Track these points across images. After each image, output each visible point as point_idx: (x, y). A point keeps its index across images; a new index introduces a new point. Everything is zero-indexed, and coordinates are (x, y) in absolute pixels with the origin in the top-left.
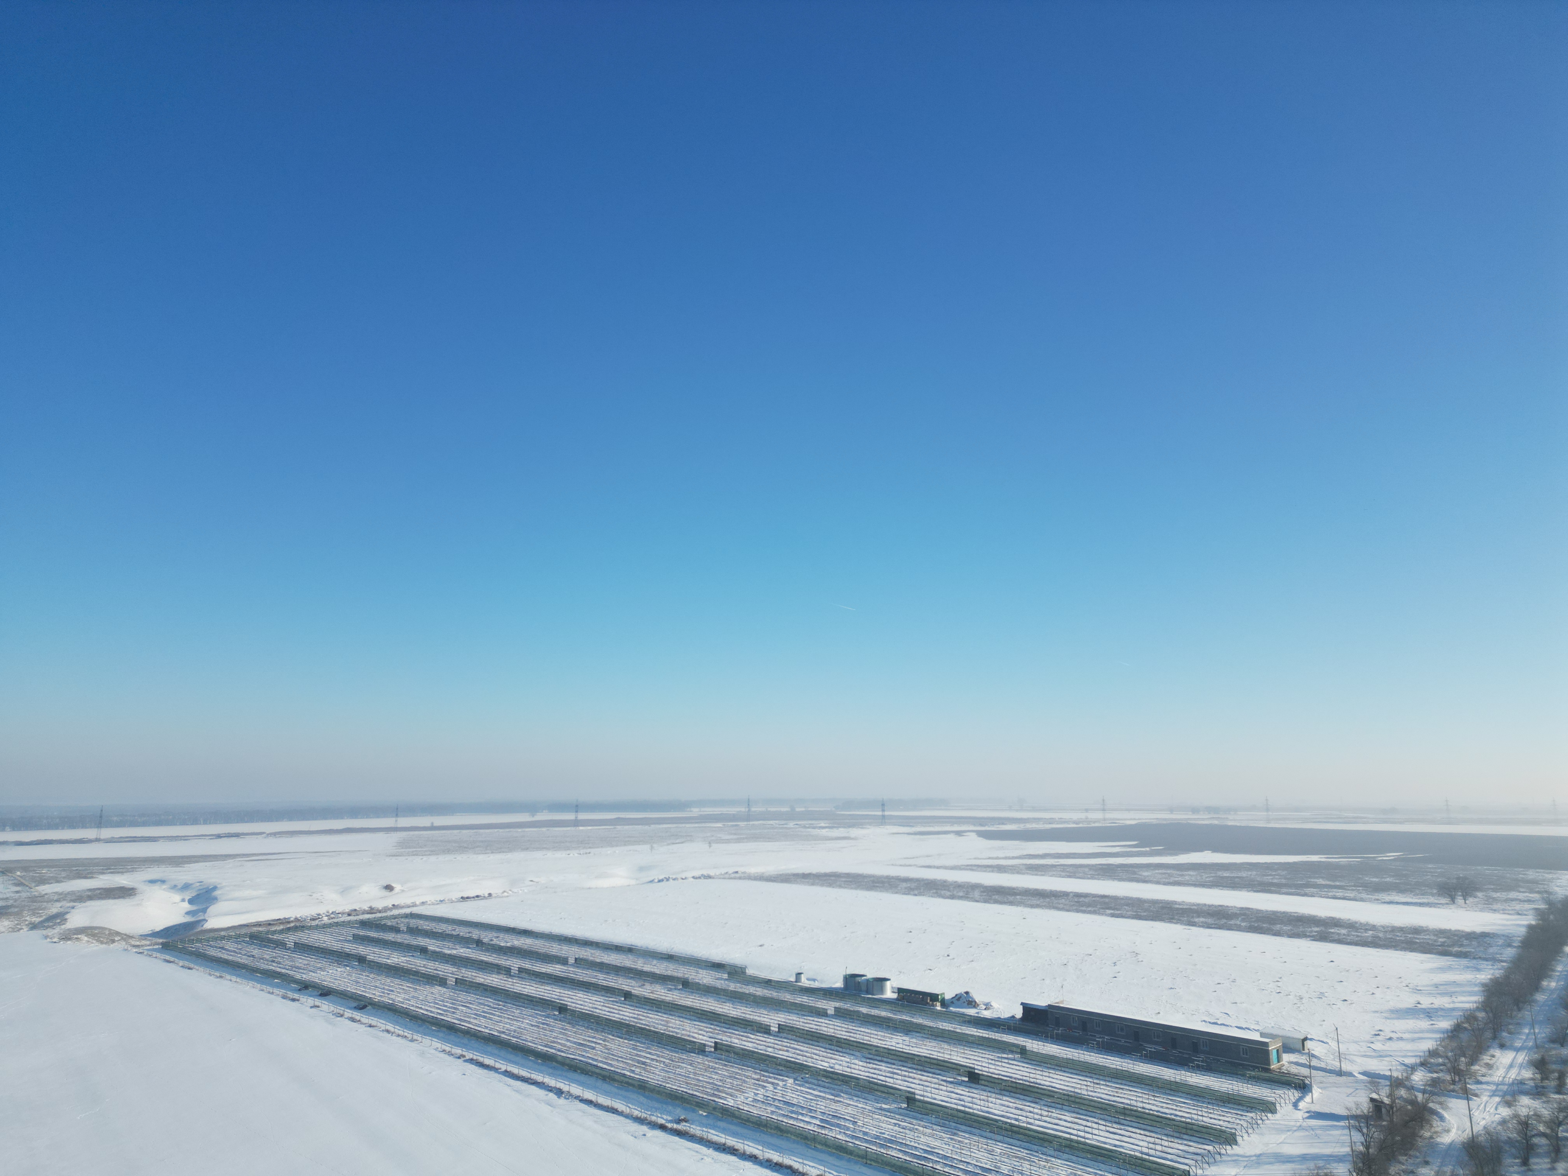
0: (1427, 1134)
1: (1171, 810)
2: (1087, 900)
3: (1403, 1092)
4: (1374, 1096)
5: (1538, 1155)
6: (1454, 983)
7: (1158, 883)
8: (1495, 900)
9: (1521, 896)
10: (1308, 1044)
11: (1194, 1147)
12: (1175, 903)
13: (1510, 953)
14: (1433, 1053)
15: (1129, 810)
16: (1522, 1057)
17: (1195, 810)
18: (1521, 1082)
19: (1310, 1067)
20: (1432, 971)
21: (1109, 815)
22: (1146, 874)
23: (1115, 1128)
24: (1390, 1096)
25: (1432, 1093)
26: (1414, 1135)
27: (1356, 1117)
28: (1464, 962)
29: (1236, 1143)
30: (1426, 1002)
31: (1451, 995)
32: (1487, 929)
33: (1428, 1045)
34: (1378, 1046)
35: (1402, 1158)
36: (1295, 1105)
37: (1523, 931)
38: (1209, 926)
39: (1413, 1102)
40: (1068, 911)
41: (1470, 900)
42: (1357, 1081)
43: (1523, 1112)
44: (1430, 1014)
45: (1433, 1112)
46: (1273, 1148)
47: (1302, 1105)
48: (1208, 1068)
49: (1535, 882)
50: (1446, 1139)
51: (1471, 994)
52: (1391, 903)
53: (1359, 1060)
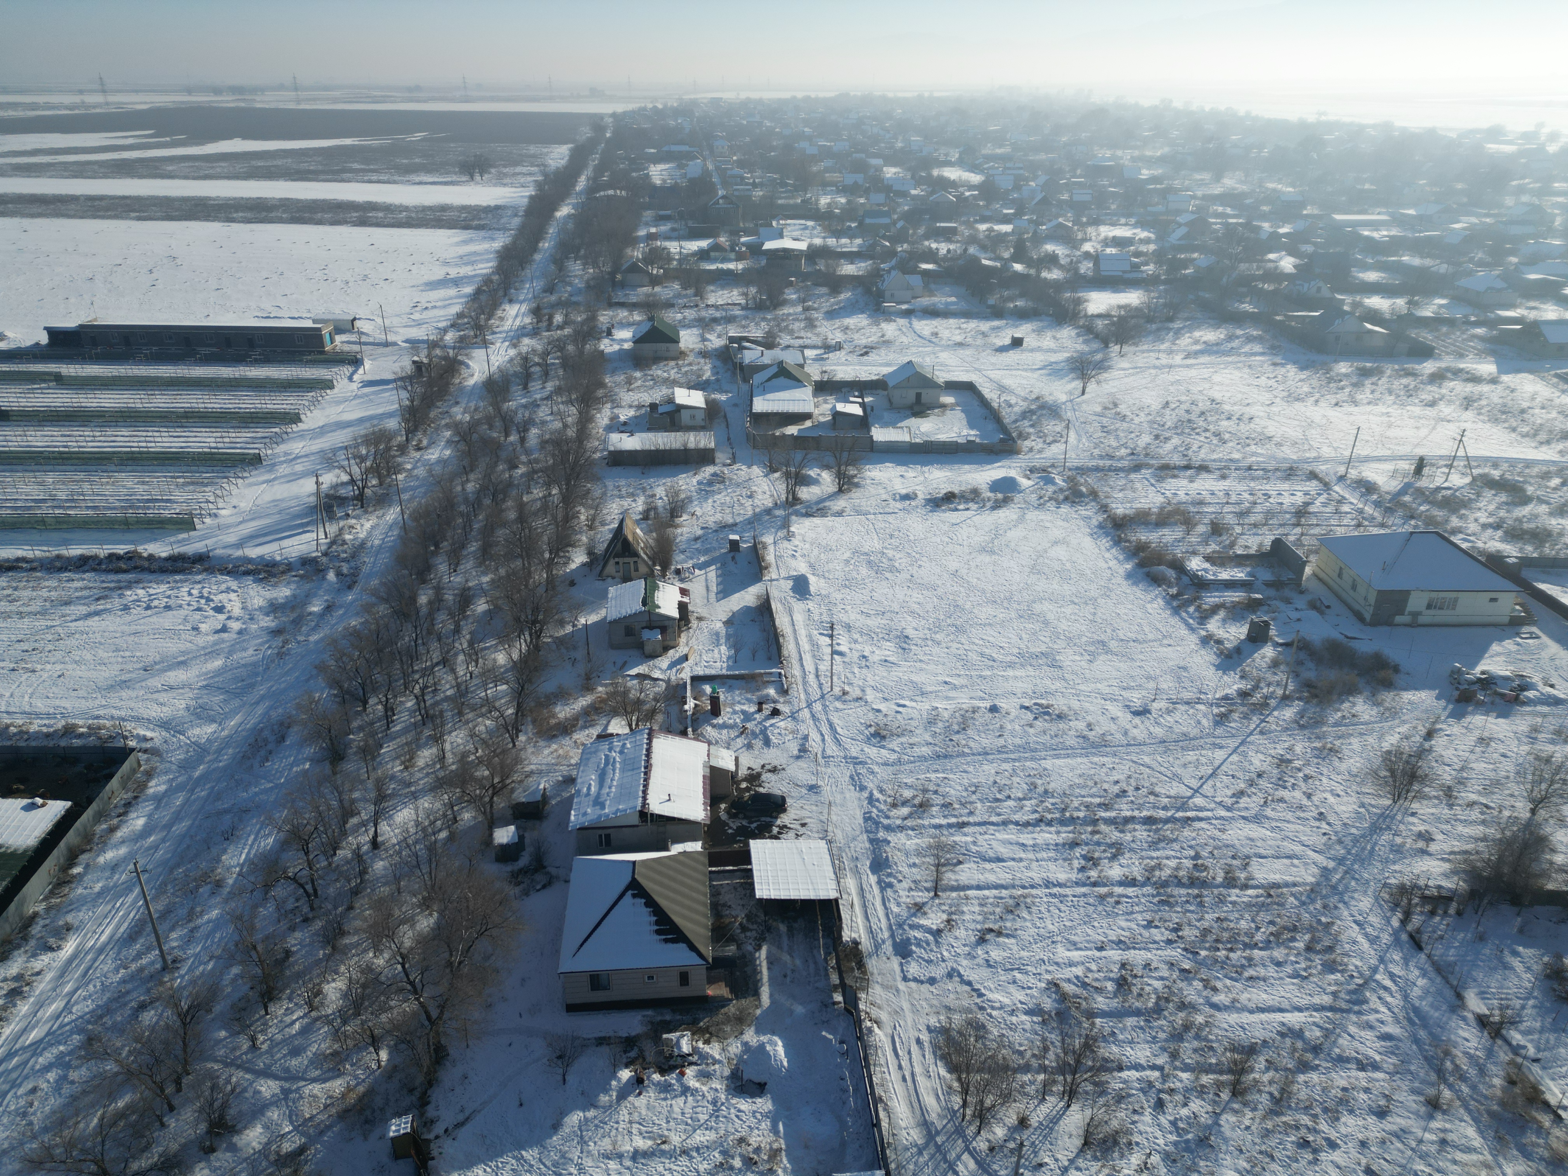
0: (457, 381)
1: (189, 91)
2: (103, 203)
3: (438, 352)
4: (416, 358)
5: (534, 380)
6: (475, 253)
7: (186, 178)
8: (505, 175)
9: (524, 170)
10: (357, 324)
11: (261, 432)
12: (209, 198)
13: (516, 222)
14: (460, 315)
15: (136, 91)
16: (524, 308)
17: (217, 91)
18: (524, 327)
19: (360, 343)
20: (457, 244)
21: (111, 98)
22: (170, 168)
23: (179, 432)
24: (428, 356)
25: (460, 348)
26: (448, 384)
27: (402, 379)
28: (482, 233)
29: (300, 420)
30: (453, 272)
31: (472, 263)
32: (499, 202)
33: (456, 309)
34: (416, 316)
35: (439, 404)
36: (350, 379)
37: (525, 201)
38: (249, 221)
39: (446, 358)
40: (82, 217)
41: (486, 176)
42: (401, 349)
43: (524, 350)
44: (456, 282)
45: (462, 363)
46: (334, 418)
47: (356, 377)
48: (266, 360)
49: (534, 156)
50: (471, 382)
51: (488, 261)
52: (420, 183)
53: (401, 330)
